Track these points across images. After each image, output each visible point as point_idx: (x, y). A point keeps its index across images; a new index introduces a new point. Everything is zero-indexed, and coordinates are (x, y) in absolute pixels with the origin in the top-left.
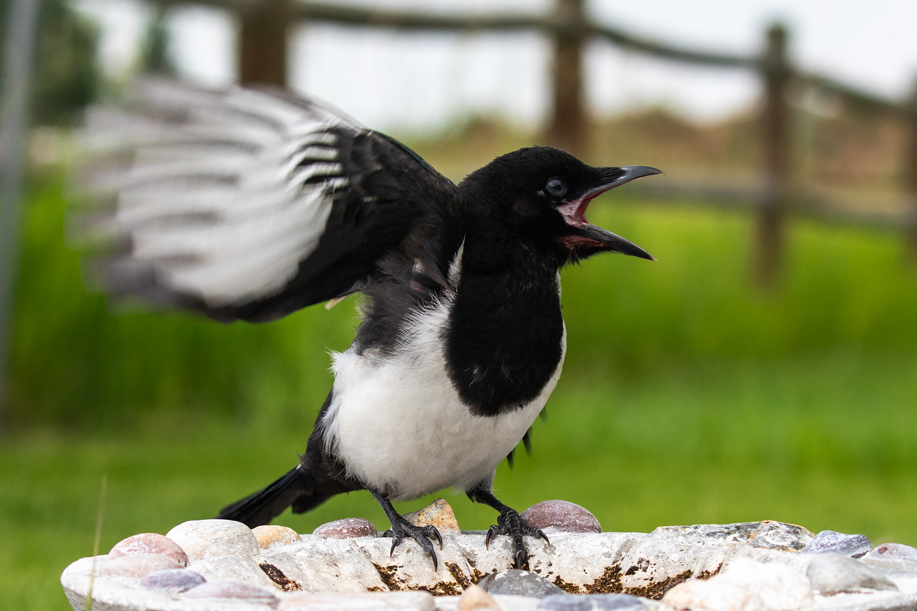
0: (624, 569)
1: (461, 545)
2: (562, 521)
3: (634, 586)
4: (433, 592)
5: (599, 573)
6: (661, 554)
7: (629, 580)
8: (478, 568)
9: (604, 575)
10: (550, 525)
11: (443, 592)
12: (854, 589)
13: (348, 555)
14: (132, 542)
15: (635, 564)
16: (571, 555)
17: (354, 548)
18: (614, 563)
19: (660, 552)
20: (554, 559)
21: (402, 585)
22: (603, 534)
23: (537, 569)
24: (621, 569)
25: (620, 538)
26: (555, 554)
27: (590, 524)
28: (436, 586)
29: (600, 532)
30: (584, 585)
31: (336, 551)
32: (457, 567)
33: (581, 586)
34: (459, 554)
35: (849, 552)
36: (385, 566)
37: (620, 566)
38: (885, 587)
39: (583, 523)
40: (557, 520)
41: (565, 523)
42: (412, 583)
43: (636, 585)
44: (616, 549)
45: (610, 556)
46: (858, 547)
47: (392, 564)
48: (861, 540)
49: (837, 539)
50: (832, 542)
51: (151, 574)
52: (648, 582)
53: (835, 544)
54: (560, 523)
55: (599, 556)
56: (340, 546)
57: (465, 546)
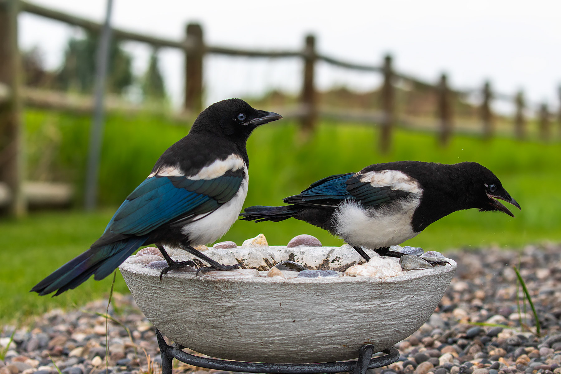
0: (331, 261)
1: (269, 252)
2: (307, 242)
3: (334, 267)
4: (258, 269)
5: (321, 262)
6: (344, 255)
7: (332, 265)
8: (275, 260)
9: (323, 263)
10: (303, 244)
11: (262, 269)
12: (417, 268)
13: (226, 255)
14: (145, 250)
15: (335, 259)
16: (310, 255)
17: (229, 253)
18: (326, 258)
19: (344, 254)
20: (304, 257)
21: (247, 267)
22: (323, 247)
23: (298, 260)
24: (329, 261)
25: (329, 248)
26: (304, 255)
27: (318, 244)
28: (259, 267)
29: (321, 246)
30: (315, 267)
31: (222, 254)
32: (267, 260)
33: (314, 267)
34: (268, 255)
35: (415, 254)
36: (240, 260)
37: (329, 260)
38: (429, 267)
39: (315, 243)
40: (305, 242)
41: (308, 243)
42: (250, 266)
43: (335, 267)
44: (327, 253)
45: (325, 255)
46: (419, 252)
47: (243, 259)
48: (420, 250)
49: (411, 249)
50: (409, 251)
51: (152, 263)
52: (339, 265)
53: (410, 251)
54: (306, 243)
55: (321, 256)
56: (223, 252)
57: (270, 252)
